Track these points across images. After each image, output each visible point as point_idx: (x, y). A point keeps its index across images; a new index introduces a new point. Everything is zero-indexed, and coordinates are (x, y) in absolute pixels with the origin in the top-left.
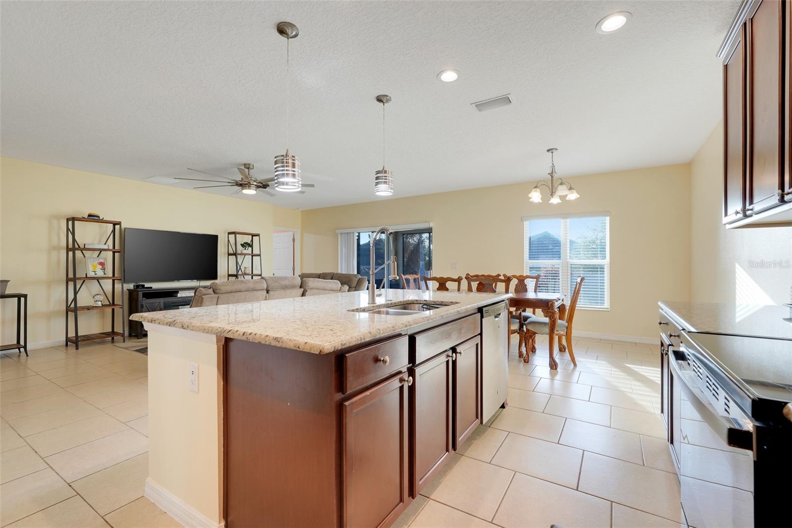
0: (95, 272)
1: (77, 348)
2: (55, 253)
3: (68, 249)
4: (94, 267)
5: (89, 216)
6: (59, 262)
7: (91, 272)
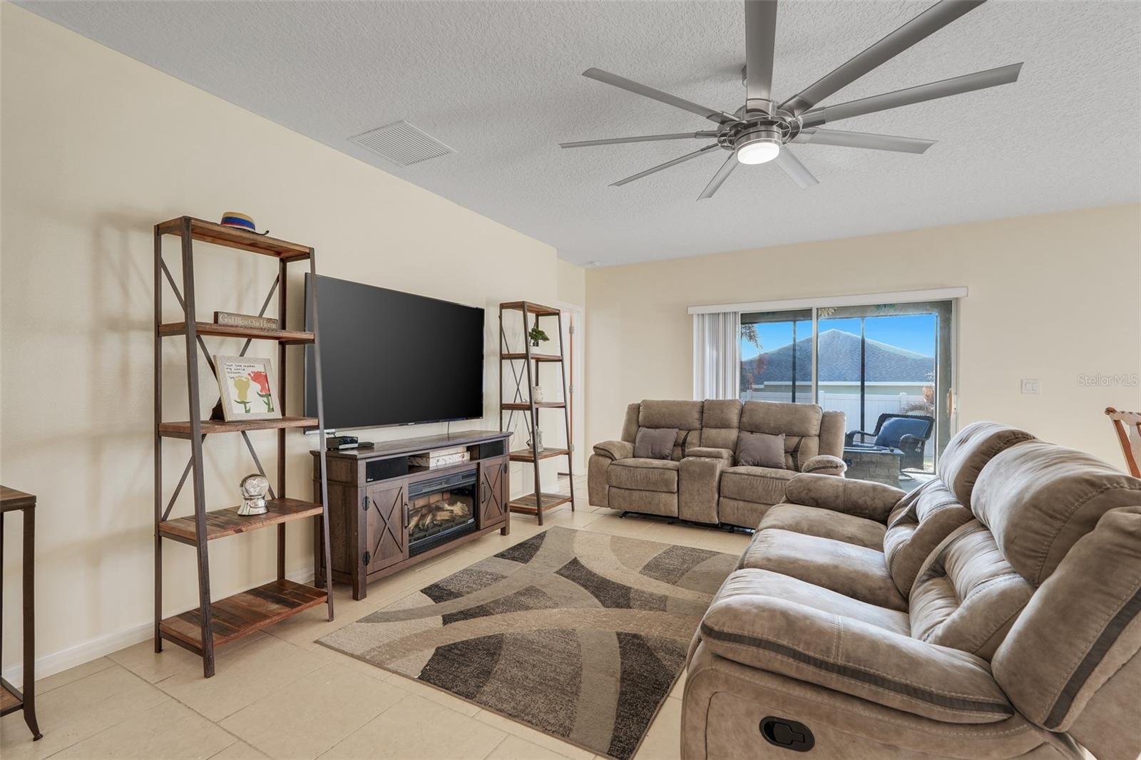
0: (245, 403)
1: (209, 672)
2: (112, 342)
3: (161, 330)
4: (242, 387)
5: (228, 220)
6: (124, 371)
7: (234, 404)
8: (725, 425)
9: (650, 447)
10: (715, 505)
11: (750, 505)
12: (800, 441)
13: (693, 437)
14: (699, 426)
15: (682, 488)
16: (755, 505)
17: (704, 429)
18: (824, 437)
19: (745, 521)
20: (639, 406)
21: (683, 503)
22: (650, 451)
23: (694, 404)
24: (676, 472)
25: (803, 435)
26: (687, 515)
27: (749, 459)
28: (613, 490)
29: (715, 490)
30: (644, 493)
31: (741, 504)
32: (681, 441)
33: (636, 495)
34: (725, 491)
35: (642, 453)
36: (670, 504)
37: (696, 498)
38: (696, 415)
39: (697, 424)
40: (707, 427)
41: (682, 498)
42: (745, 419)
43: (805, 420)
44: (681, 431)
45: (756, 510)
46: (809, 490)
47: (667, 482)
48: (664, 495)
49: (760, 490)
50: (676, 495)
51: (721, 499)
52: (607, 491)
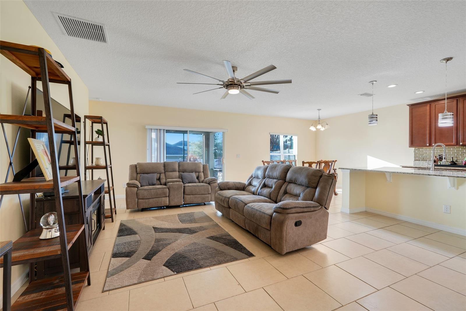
8: (174, 171)
9: (147, 181)
10: (183, 198)
11: (195, 195)
12: (199, 174)
13: (163, 176)
14: (164, 172)
15: (171, 194)
16: (196, 196)
17: (166, 173)
18: (205, 171)
19: (193, 201)
20: (136, 166)
21: (171, 200)
22: (148, 183)
23: (161, 163)
24: (168, 189)
25: (199, 172)
26: (173, 204)
27: (187, 181)
28: (140, 200)
29: (183, 193)
30: (154, 199)
31: (192, 196)
32: (158, 178)
33: (151, 200)
34: (187, 192)
35: (144, 184)
36: (166, 201)
37: (176, 197)
38: (163, 168)
39: (163, 171)
40: (167, 172)
41: (171, 198)
42: (180, 168)
43: (199, 167)
44: (158, 174)
45: (196, 197)
46: (227, 186)
47: (165, 193)
48: (163, 198)
49: (198, 190)
50: (168, 197)
51: (185, 196)
52: (137, 202)
